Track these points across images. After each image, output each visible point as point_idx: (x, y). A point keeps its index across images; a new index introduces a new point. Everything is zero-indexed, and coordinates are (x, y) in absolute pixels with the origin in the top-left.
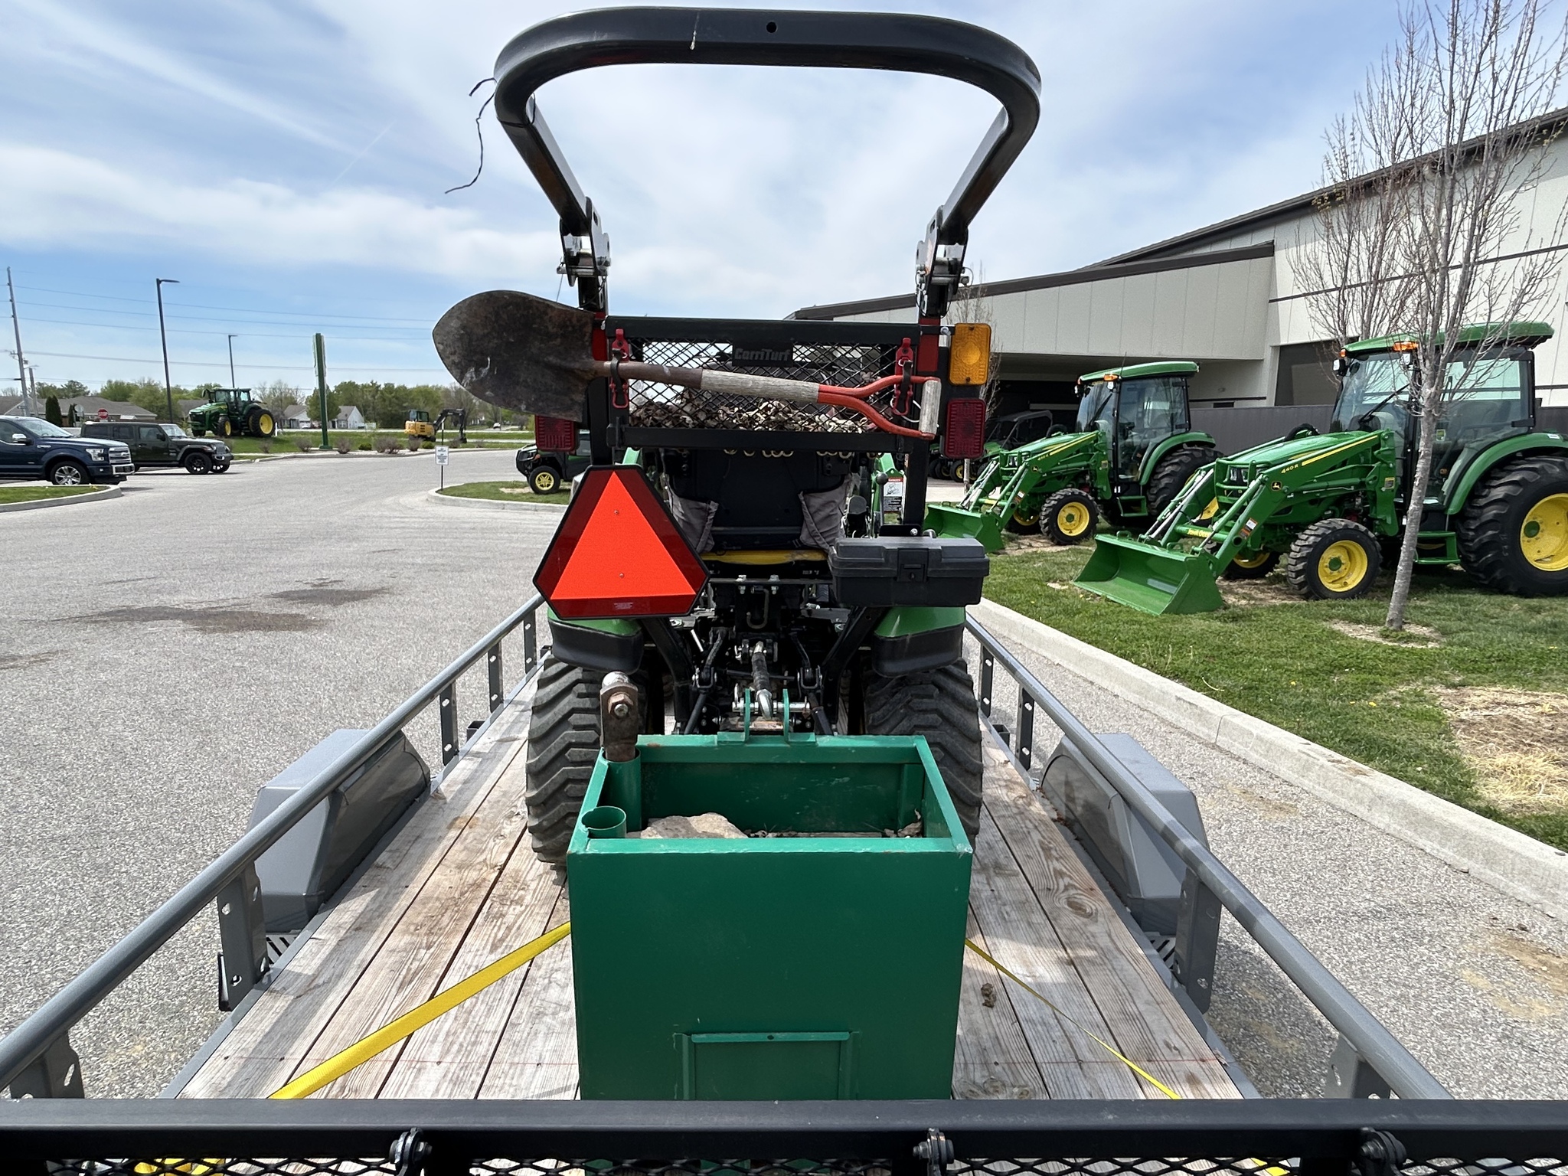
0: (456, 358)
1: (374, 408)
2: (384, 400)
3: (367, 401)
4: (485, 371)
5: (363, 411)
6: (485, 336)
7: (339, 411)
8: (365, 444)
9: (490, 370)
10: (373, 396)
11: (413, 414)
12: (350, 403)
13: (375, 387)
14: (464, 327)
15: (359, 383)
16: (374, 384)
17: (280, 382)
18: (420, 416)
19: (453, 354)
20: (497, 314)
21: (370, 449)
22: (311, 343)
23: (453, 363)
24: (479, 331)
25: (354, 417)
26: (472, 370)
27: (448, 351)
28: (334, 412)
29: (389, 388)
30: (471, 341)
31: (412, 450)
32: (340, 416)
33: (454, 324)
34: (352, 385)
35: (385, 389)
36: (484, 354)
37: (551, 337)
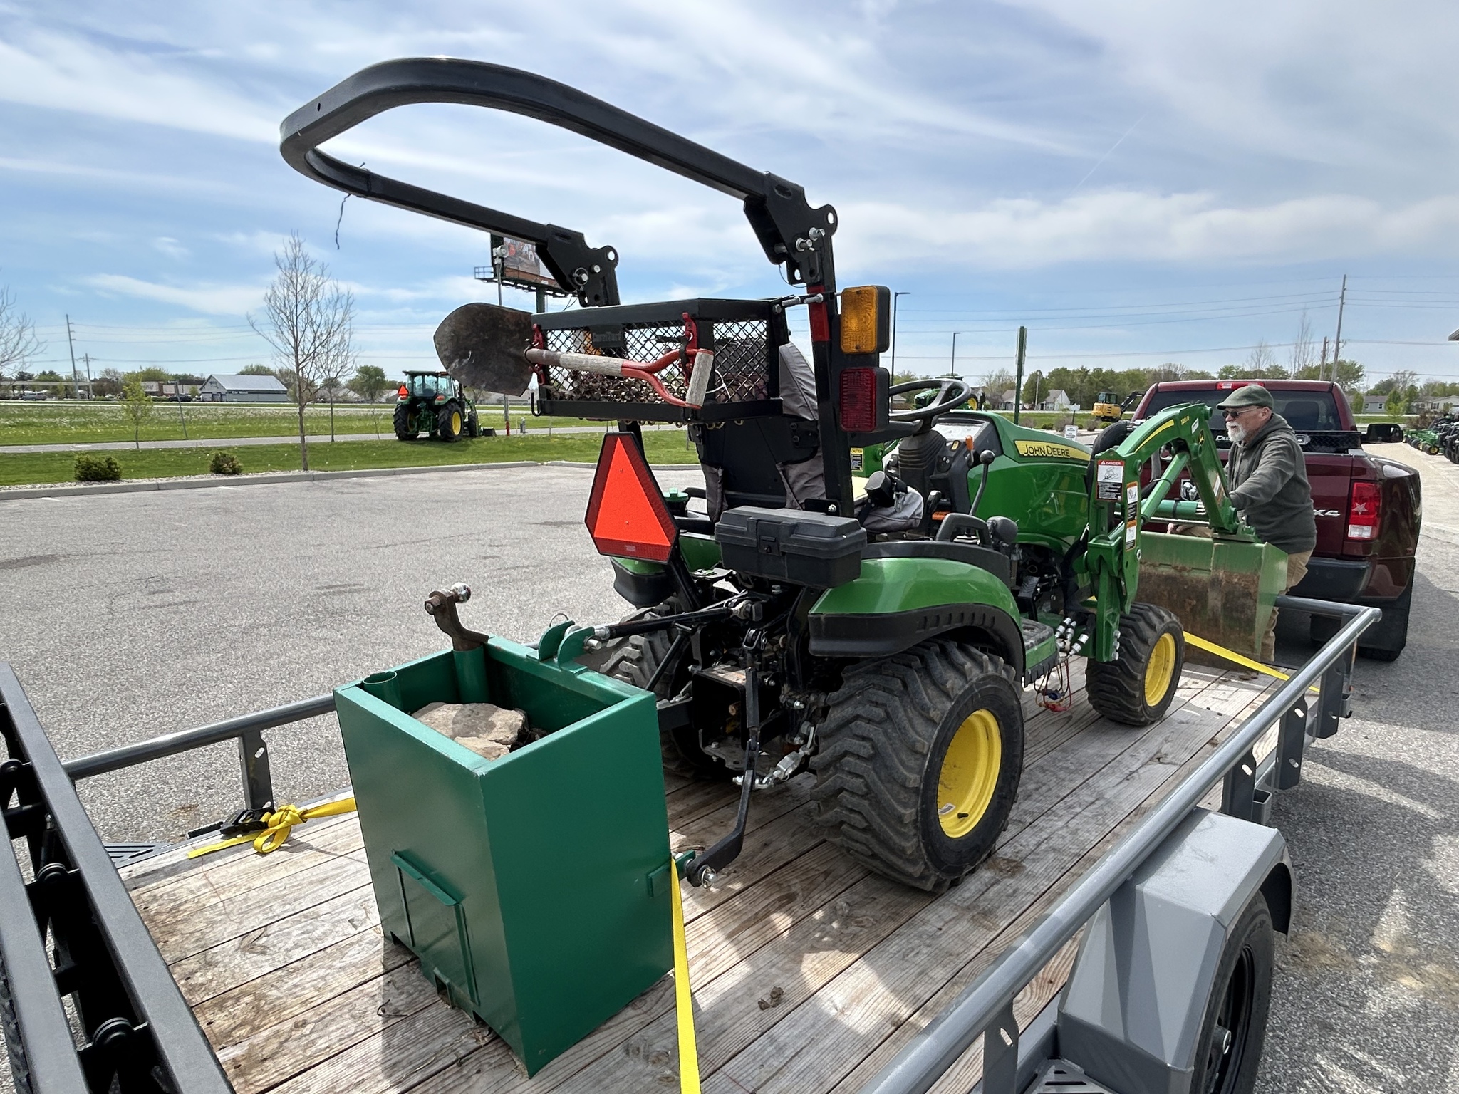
0: (447, 353)
1: (1081, 392)
2: (1092, 384)
3: (1076, 384)
4: (465, 361)
5: (1070, 395)
6: (469, 336)
7: (1049, 395)
8: (1047, 424)
9: (471, 360)
10: (1082, 381)
11: (1102, 395)
12: (1059, 386)
13: (1084, 372)
14: (454, 331)
15: (1070, 369)
16: (1083, 369)
17: (1003, 370)
18: (1109, 398)
19: (446, 350)
20: (474, 320)
21: (1051, 429)
22: (1017, 335)
23: (445, 356)
24: (465, 333)
25: (1062, 398)
26: (457, 360)
27: (443, 348)
28: (1044, 395)
29: (1098, 372)
30: (458, 341)
31: (1089, 430)
32: (1049, 399)
33: (447, 329)
34: (1065, 370)
35: (1093, 374)
36: (467, 349)
37: (511, 333)
